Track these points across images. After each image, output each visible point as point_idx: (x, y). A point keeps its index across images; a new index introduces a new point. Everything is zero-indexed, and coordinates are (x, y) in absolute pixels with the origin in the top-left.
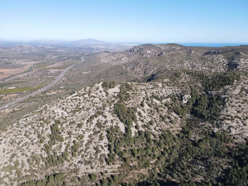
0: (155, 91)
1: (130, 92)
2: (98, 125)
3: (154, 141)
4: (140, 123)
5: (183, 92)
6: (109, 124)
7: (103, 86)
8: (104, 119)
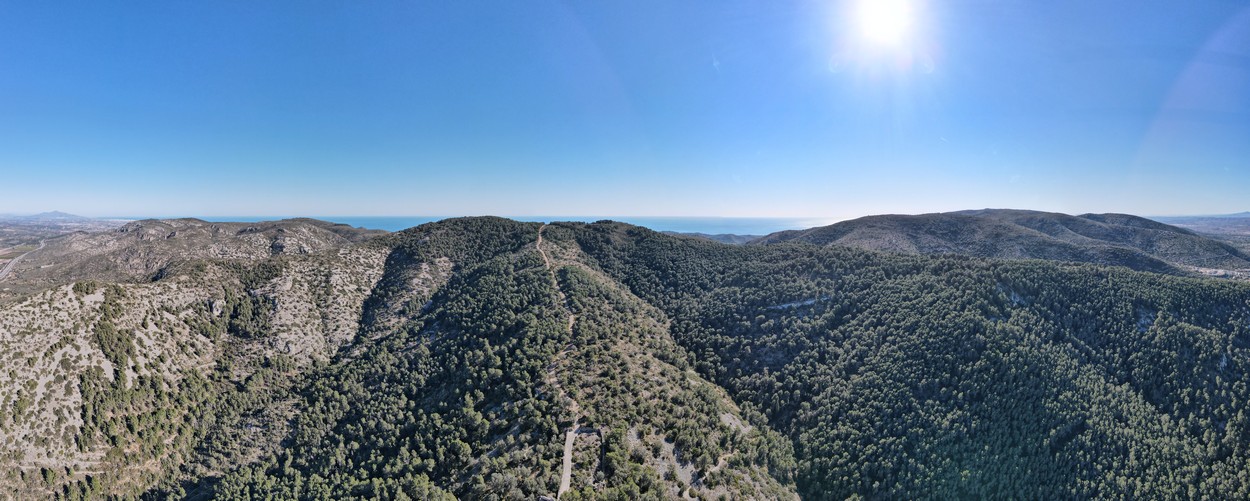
0: (165, 297)
1: (122, 302)
2: (64, 363)
3: (170, 395)
4: (142, 361)
5: (213, 295)
6: (84, 362)
7: (75, 289)
8: (75, 353)
